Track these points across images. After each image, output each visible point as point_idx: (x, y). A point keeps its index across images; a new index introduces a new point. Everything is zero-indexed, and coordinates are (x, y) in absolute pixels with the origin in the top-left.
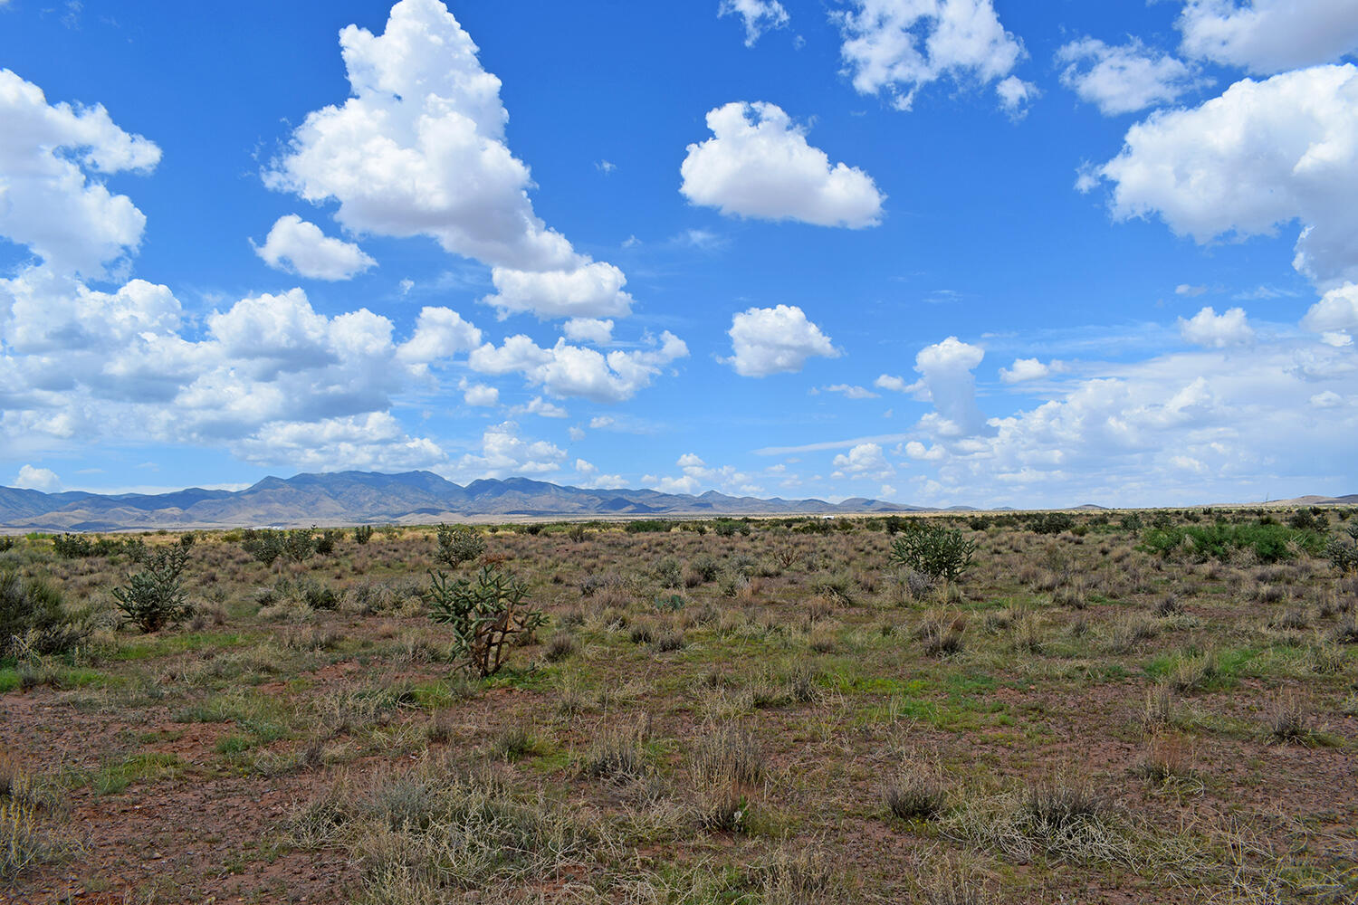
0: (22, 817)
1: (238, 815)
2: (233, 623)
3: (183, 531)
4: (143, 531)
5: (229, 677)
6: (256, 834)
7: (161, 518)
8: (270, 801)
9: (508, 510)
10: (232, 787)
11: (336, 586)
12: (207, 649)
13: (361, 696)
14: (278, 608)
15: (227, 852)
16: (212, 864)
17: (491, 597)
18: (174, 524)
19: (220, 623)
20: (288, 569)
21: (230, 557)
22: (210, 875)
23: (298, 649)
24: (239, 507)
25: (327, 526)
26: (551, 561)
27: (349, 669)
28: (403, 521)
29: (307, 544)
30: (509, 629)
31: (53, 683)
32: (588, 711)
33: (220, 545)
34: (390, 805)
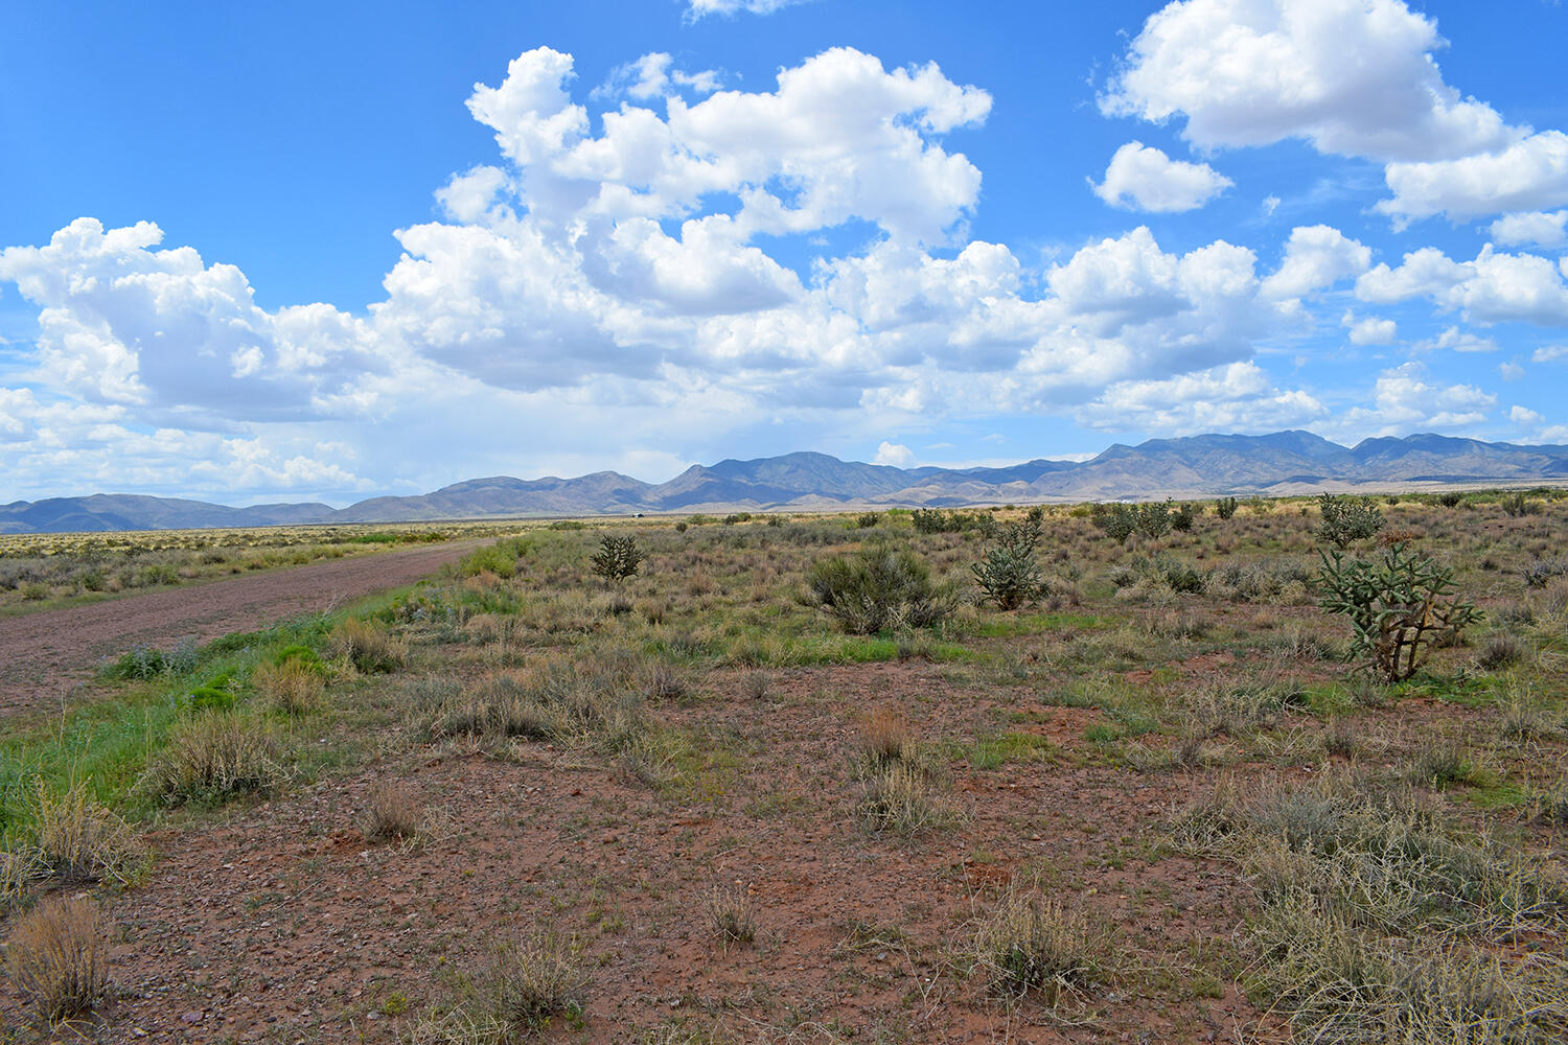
0: (913, 781)
1: (1112, 808)
2: (1090, 604)
3: (1029, 505)
4: (992, 506)
5: (1090, 661)
6: (1132, 830)
7: (1008, 492)
8: (1145, 798)
9: (1411, 476)
10: (1105, 778)
11: (1200, 568)
12: (1066, 631)
13: (1240, 693)
14: (1137, 589)
15: (1104, 844)
16: (1090, 854)
17: (1402, 583)
18: (1020, 499)
19: (1076, 604)
20: (1144, 548)
21: (1080, 534)
22: (1089, 865)
23: (1162, 636)
24: (1086, 479)
25: (1181, 499)
26: (1477, 541)
27: (1222, 661)
28: (1272, 491)
29: (1163, 519)
30: (1427, 625)
31: (925, 655)
32: (1548, 737)
33: (1068, 520)
34: (1286, 820)
